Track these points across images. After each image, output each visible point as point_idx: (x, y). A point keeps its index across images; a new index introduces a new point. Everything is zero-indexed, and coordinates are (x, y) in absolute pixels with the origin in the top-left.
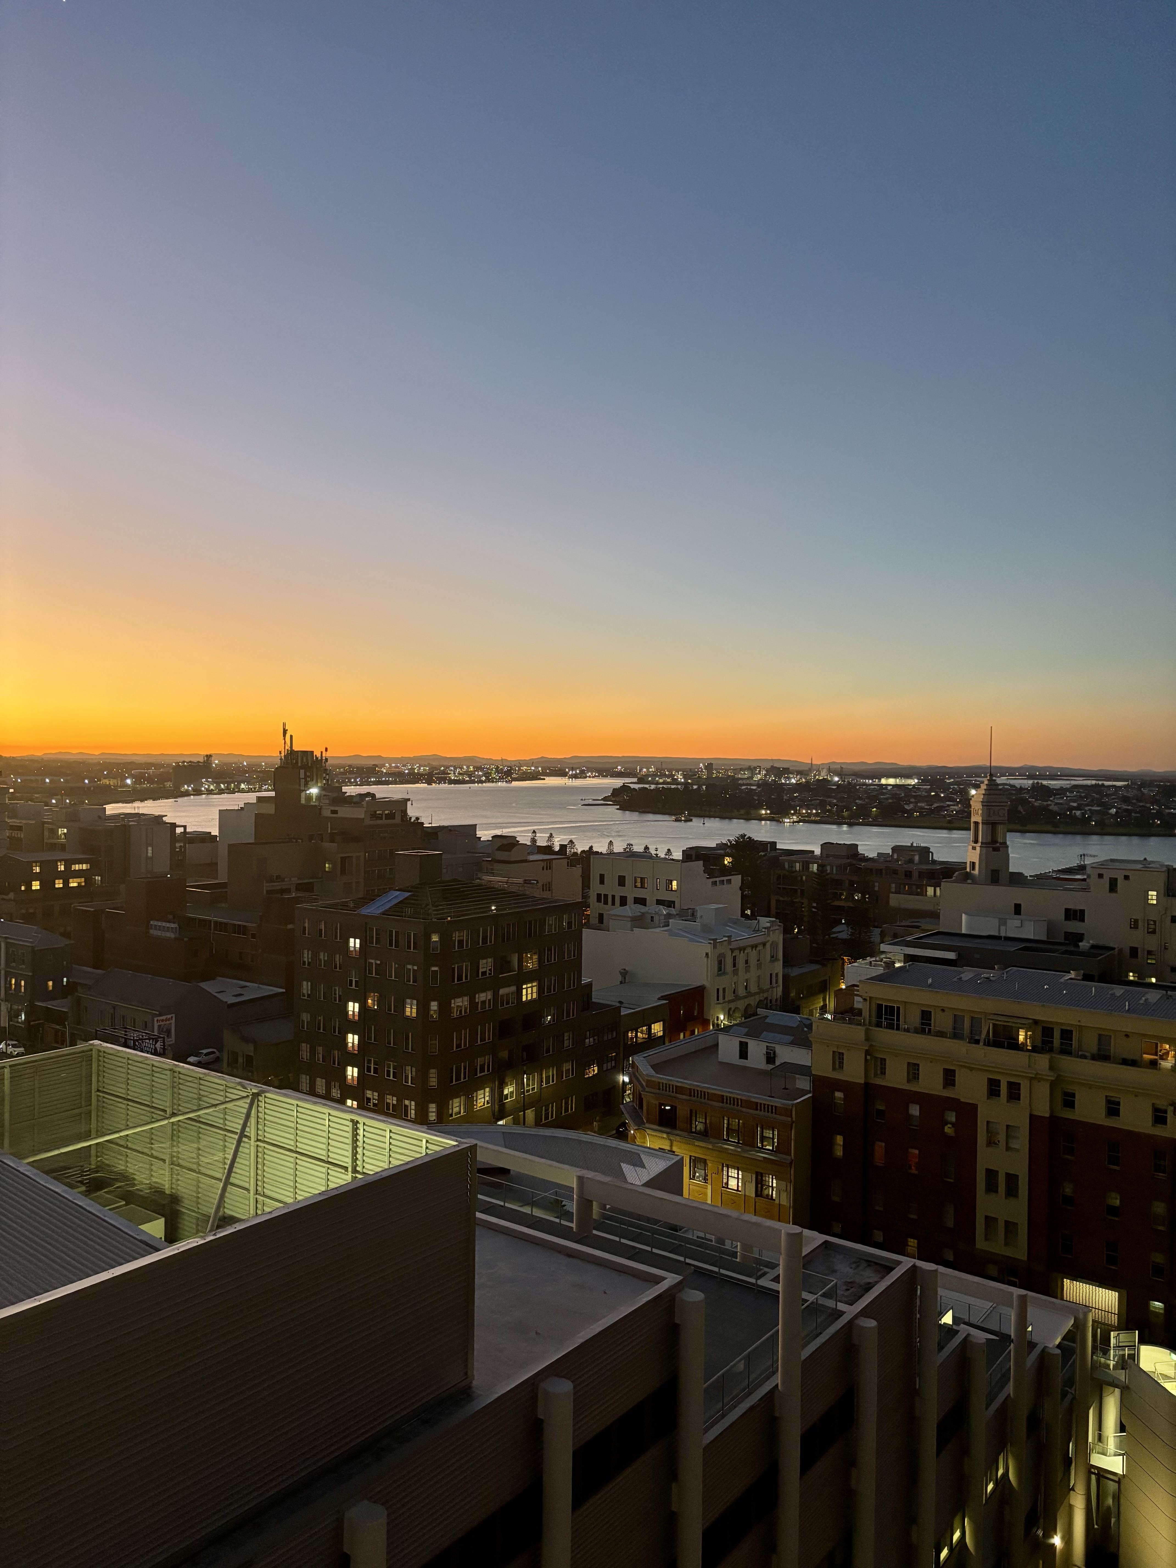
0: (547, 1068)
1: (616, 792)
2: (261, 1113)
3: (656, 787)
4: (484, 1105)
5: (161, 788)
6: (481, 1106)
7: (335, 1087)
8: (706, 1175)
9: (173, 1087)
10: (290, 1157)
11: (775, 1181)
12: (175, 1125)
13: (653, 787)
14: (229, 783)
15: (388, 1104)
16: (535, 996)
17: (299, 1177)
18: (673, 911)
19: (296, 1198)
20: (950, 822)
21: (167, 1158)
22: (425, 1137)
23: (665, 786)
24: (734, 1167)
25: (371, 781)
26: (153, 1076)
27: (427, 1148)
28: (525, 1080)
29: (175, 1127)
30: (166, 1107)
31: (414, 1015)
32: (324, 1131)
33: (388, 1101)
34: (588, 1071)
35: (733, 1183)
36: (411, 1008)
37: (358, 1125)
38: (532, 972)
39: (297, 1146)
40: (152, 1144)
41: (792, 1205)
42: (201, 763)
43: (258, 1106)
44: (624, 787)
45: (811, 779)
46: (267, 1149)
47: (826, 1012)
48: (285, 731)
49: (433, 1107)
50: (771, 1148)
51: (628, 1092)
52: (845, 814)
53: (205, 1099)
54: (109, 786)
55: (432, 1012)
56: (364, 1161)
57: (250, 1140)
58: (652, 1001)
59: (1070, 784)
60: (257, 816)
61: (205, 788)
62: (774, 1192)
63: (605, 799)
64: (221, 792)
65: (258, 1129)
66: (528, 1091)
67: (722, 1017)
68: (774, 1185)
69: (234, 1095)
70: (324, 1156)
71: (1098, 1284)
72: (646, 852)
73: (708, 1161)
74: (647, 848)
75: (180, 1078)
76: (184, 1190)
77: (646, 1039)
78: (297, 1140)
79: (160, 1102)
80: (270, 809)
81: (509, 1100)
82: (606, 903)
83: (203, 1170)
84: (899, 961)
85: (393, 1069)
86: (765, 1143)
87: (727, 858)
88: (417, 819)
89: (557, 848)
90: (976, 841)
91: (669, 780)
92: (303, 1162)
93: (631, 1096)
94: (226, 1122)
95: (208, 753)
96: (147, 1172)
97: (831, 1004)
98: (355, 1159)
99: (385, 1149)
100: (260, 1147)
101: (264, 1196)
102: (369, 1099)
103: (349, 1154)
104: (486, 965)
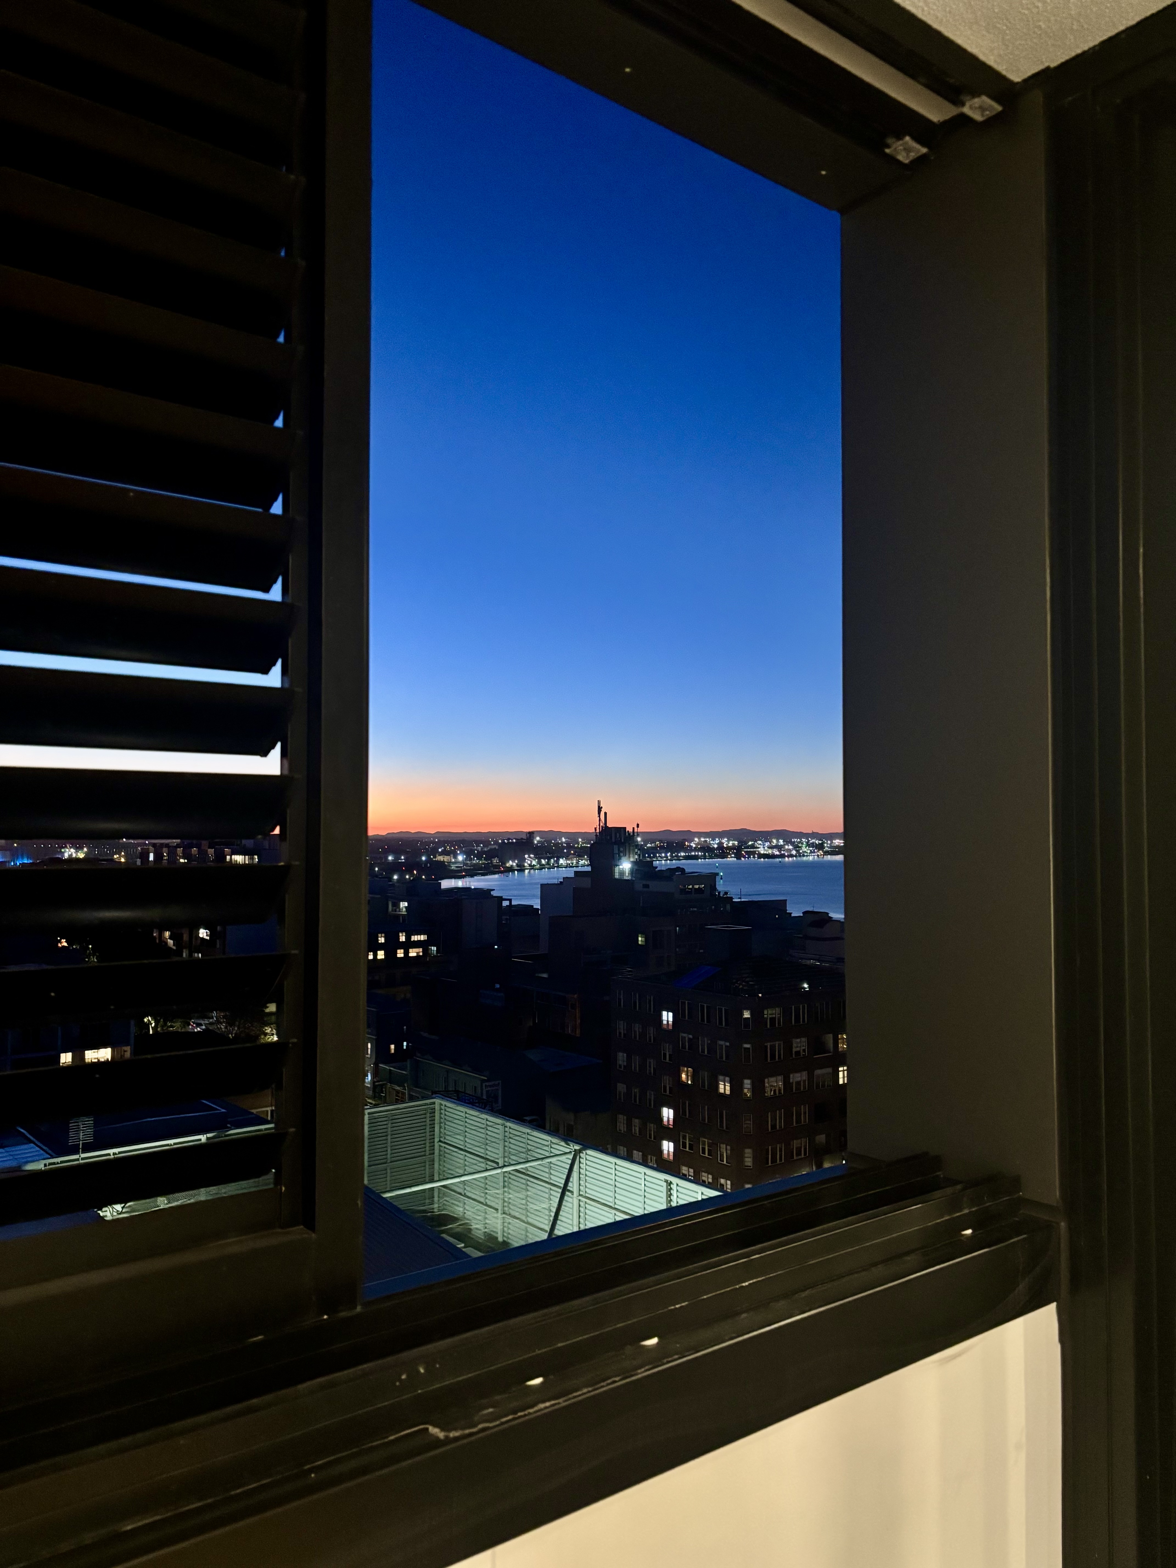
2: (583, 1169)
5: (489, 863)
7: (651, 1161)
9: (505, 1141)
10: (610, 1213)
12: (504, 1175)
14: (549, 859)
15: (704, 1182)
21: (499, 1206)
25: (681, 856)
26: (487, 1130)
29: (504, 1177)
30: (497, 1158)
31: (728, 1092)
32: (641, 1190)
33: (703, 1178)
36: (725, 1085)
37: (672, 1185)
39: (615, 1203)
40: (485, 1192)
42: (524, 839)
43: (580, 1162)
46: (588, 1204)
48: (600, 809)
53: (530, 1152)
54: (444, 862)
55: (746, 1091)
57: (573, 1195)
60: (575, 891)
61: (528, 864)
64: (542, 867)
65: (580, 1184)
69: (557, 1151)
75: (510, 1133)
76: (514, 1239)
78: (615, 1197)
79: (491, 1154)
80: (587, 883)
85: (708, 1146)
88: (726, 893)
94: (551, 1176)
95: (531, 830)
96: (483, 1220)
100: (582, 1201)
104: (800, 1044)
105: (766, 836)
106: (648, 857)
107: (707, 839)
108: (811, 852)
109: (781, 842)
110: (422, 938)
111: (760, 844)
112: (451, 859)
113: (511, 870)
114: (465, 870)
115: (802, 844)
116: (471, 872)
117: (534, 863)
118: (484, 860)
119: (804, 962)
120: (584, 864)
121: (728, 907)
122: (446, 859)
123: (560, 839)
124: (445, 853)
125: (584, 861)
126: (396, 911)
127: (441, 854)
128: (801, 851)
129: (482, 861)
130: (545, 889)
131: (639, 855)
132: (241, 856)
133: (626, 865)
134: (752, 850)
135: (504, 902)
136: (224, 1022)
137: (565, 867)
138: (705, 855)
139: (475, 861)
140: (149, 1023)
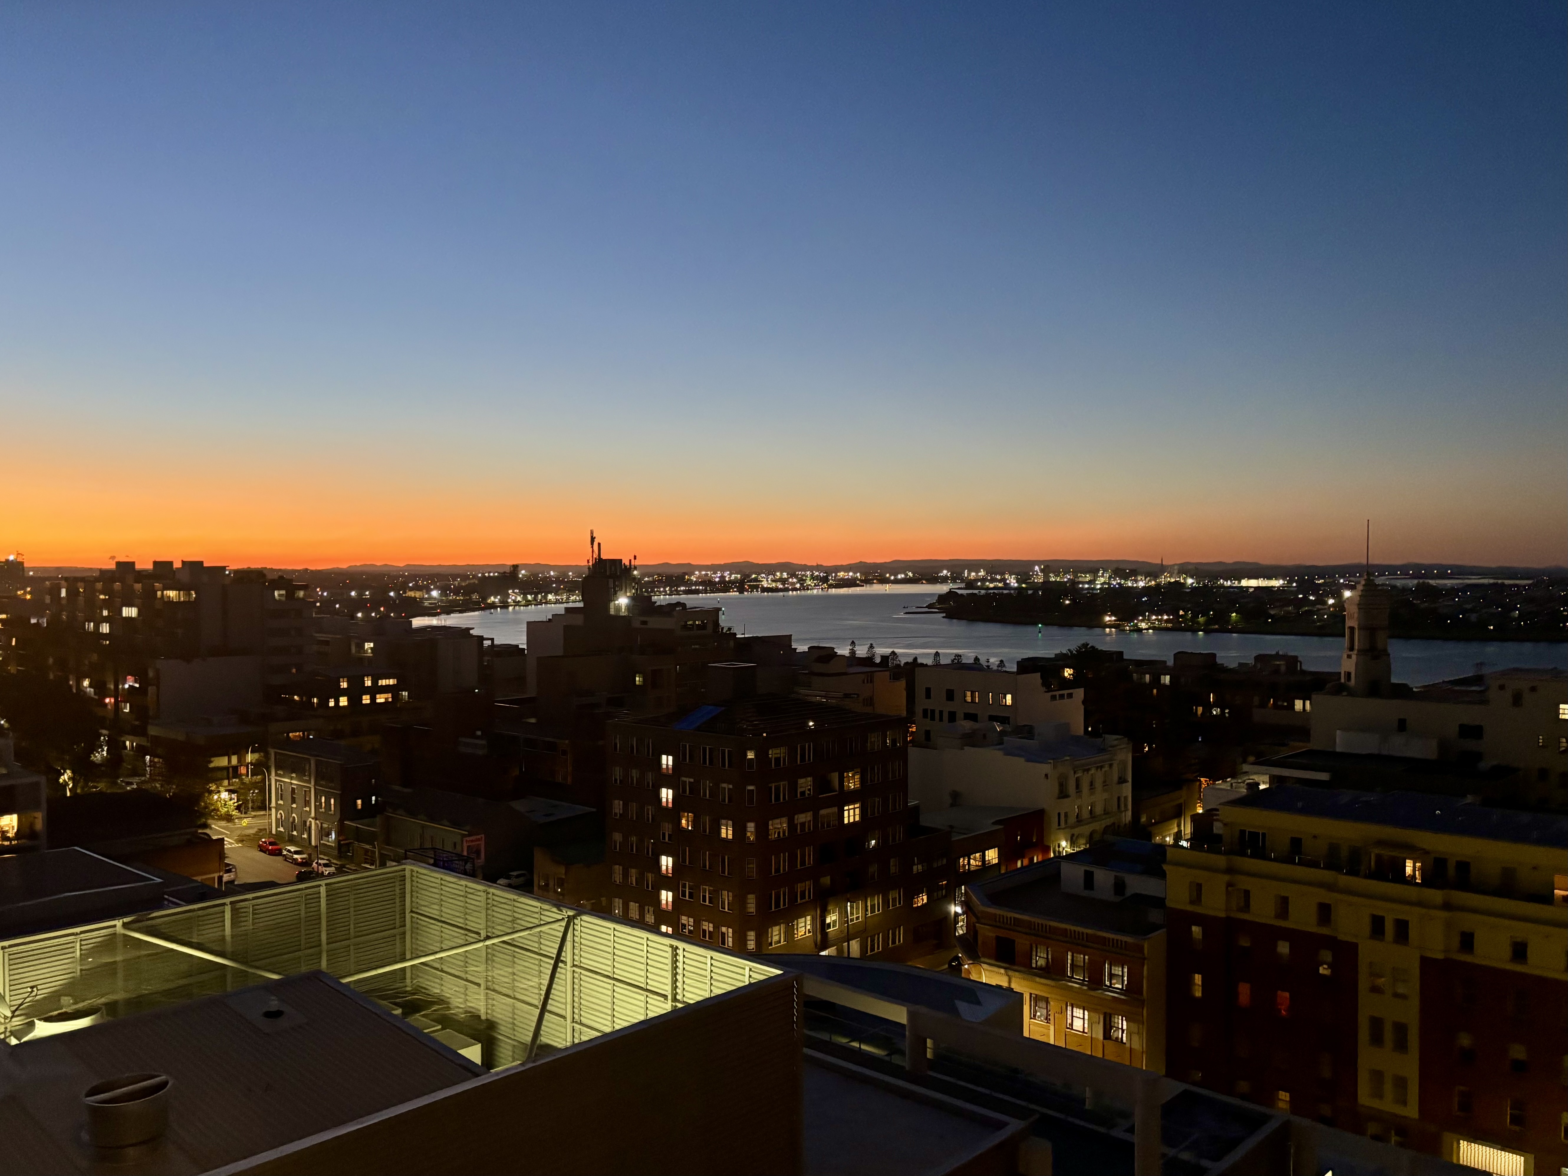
0: (872, 896)
1: (942, 598)
2: (577, 937)
3: (986, 593)
4: (805, 934)
5: (468, 599)
6: (802, 935)
7: (648, 912)
8: (1048, 1015)
9: (487, 909)
10: (608, 984)
11: (1125, 1023)
12: (490, 948)
13: (983, 592)
14: (536, 594)
15: (704, 931)
16: (857, 819)
17: (617, 1005)
18: (1008, 728)
19: (614, 1027)
20: (1320, 627)
21: (481, 981)
22: (748, 965)
23: (996, 591)
24: (1078, 1007)
25: (680, 591)
26: (466, 897)
27: (750, 976)
28: (849, 908)
29: (489, 950)
30: (480, 929)
31: (730, 837)
32: (643, 957)
33: (704, 927)
34: (916, 900)
35: (1078, 1025)
36: (727, 830)
37: (678, 951)
38: (854, 791)
39: (614, 972)
40: (466, 967)
41: (1144, 1050)
42: (508, 573)
43: (574, 929)
44: (951, 593)
45: (1161, 582)
46: (583, 975)
47: (1181, 839)
48: (593, 539)
49: (751, 935)
50: (1120, 987)
51: (960, 924)
52: (1201, 619)
53: (519, 921)
54: (415, 598)
55: (749, 834)
56: (684, 989)
57: (566, 965)
58: (987, 825)
59: (1462, 583)
60: (566, 628)
61: (512, 600)
62: (1124, 1035)
63: (930, 606)
64: (528, 603)
65: (574, 953)
66: (852, 920)
67: (1064, 844)
68: (1125, 1027)
69: (548, 918)
70: (643, 983)
71: (1500, 1147)
72: (975, 663)
73: (1049, 1000)
74: (977, 659)
75: (493, 900)
76: (500, 1016)
77: (980, 866)
78: (614, 966)
79: (473, 924)
80: (579, 620)
81: (832, 929)
82: (933, 719)
83: (518, 996)
84: (1264, 783)
85: (709, 894)
86: (1114, 981)
87: (1068, 669)
88: (730, 629)
89: (878, 660)
90: (1351, 649)
91: (1000, 585)
92: (620, 989)
93: (964, 928)
94: (541, 946)
95: (515, 563)
96: (463, 996)
97: (1187, 829)
98: (675, 988)
99: (706, 977)
100: (577, 973)
101: (581, 1024)
102: (684, 926)
103: (669, 981)
104: (805, 784)
105: (770, 569)
106: (645, 592)
107: (709, 572)
108: (815, 585)
109: (785, 575)
110: (391, 682)
111: (764, 578)
112: (423, 596)
113: (493, 606)
114: (439, 607)
115: (807, 576)
116: (448, 610)
117: (519, 598)
118: (462, 596)
119: (813, 699)
120: (576, 600)
121: (732, 643)
122: (418, 594)
123: (549, 573)
124: (417, 588)
125: (575, 597)
126: (360, 653)
127: (411, 589)
128: (805, 585)
129: (459, 596)
130: (532, 626)
131: (637, 590)
132: (174, 592)
133: (623, 601)
134: (755, 583)
135: (485, 642)
136: (159, 780)
137: (554, 604)
138: (706, 589)
139: (452, 597)
140: (67, 784)
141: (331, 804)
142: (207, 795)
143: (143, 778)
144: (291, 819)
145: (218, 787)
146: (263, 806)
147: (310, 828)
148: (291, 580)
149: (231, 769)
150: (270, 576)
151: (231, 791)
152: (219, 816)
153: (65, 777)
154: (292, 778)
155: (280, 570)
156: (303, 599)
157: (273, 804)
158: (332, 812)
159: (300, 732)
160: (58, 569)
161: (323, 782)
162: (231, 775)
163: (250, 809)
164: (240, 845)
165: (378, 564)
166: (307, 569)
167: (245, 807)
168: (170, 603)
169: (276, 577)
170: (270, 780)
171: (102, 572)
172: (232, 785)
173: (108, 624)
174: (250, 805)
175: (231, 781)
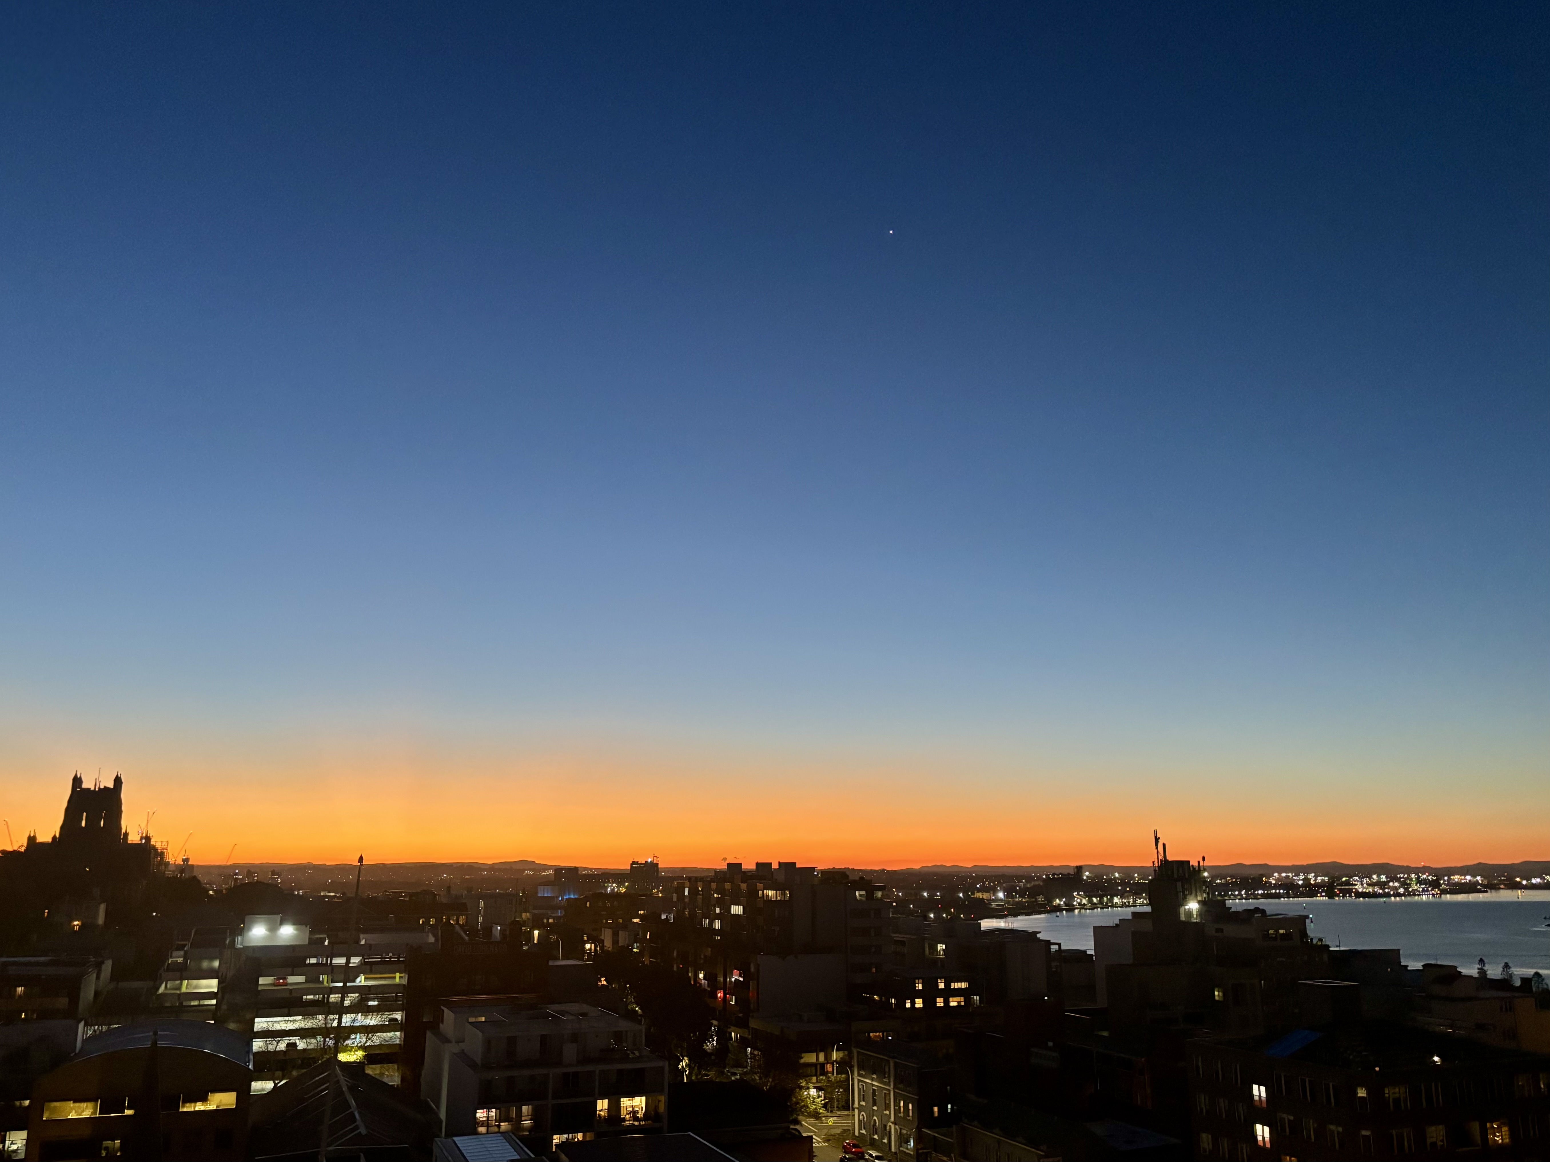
5: (1033, 901)
14: (1101, 897)
25: (1258, 895)
38: (1503, 1147)
42: (1072, 875)
48: (1157, 840)
54: (983, 899)
60: (1134, 933)
61: (1077, 902)
64: (1094, 907)
80: (1147, 926)
88: (1321, 940)
89: (1518, 983)
95: (1079, 864)
104: (1436, 1133)
105: (1364, 871)
106: (1219, 895)
107: (1290, 874)
108: (1423, 890)
109: (1383, 878)
110: (963, 985)
111: (1357, 881)
112: (991, 897)
113: (1058, 909)
114: (1006, 908)
115: (1411, 880)
116: (1014, 912)
117: (1084, 901)
118: (1028, 898)
119: (1437, 1029)
120: (1142, 905)
121: (1325, 957)
122: (985, 896)
123: (1113, 874)
124: (983, 889)
125: (1142, 900)
126: (933, 954)
127: (979, 890)
128: (1410, 889)
129: (1025, 898)
130: (1099, 932)
131: (1208, 894)
132: (772, 891)
133: (1193, 906)
134: (1347, 887)
135: (1052, 947)
136: (758, 1072)
137: (1120, 907)
138: (1288, 893)
139: (1018, 899)
140: (684, 1070)
141: (909, 1110)
142: (798, 1090)
143: (745, 1070)
144: (872, 1123)
145: (807, 1083)
146: (847, 1106)
147: (890, 1132)
148: (870, 881)
149: (818, 1066)
150: (851, 878)
151: (819, 1089)
152: (808, 1113)
153: (683, 1064)
154: (873, 1080)
155: (860, 870)
156: (881, 899)
157: (856, 1105)
158: (910, 1118)
159: (880, 1032)
160: (683, 869)
161: (901, 1086)
162: (818, 1073)
163: (835, 1108)
164: (827, 1144)
165: (948, 865)
166: (884, 870)
167: (831, 1105)
168: (768, 901)
169: (857, 878)
170: (853, 1079)
171: (717, 872)
172: (820, 1082)
173: (720, 921)
174: (836, 1104)
175: (819, 1078)
